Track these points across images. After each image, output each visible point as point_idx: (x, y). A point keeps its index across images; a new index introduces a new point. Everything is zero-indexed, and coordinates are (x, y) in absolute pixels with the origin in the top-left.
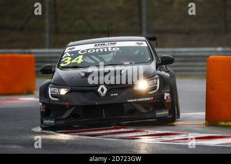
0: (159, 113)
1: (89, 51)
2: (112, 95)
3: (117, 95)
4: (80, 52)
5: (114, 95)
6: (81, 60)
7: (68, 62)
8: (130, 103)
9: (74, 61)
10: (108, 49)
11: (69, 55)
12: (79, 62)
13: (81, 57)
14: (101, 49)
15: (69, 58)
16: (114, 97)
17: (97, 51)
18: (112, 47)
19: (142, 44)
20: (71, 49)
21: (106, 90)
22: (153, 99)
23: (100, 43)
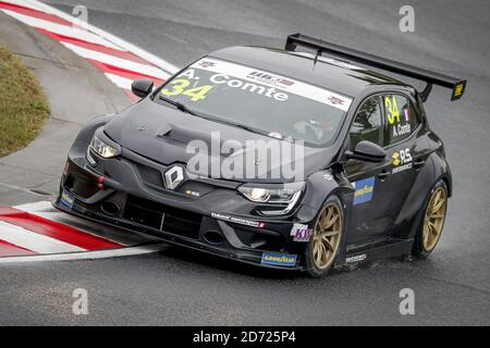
0: (271, 258)
1: (230, 83)
2: (188, 192)
3: (198, 194)
4: (212, 79)
5: (194, 193)
6: (200, 96)
7: (178, 90)
8: (216, 219)
9: (188, 93)
10: (266, 91)
11: (191, 76)
12: (195, 99)
13: (207, 88)
14: (255, 87)
15: (186, 83)
16: (191, 198)
17: (244, 88)
18: (278, 91)
19: (340, 102)
20: (205, 64)
21: (180, 177)
22: (264, 228)
23: (265, 73)
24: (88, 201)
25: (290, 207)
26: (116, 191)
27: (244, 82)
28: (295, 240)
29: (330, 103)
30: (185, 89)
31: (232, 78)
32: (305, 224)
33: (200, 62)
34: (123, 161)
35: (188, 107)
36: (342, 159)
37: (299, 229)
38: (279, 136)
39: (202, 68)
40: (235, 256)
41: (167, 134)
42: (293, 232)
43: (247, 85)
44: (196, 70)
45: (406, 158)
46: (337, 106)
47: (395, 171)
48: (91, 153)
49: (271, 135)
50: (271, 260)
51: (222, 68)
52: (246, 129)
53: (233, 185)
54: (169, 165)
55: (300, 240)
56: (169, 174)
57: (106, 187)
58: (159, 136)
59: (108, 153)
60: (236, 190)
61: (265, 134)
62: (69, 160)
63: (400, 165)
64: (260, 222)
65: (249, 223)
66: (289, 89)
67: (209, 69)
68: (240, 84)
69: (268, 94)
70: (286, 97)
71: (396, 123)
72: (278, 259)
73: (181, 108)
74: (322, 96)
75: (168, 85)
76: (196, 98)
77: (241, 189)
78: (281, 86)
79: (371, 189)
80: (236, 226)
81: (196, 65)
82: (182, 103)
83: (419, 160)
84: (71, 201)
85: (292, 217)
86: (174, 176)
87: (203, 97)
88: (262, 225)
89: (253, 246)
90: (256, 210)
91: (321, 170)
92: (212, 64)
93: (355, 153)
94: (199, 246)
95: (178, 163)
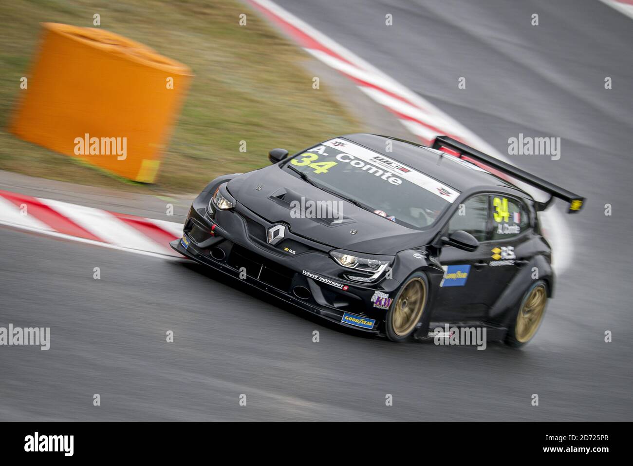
0: (350, 319)
1: (353, 163)
2: (286, 249)
3: (294, 252)
4: (339, 157)
5: (291, 251)
6: (324, 170)
7: (306, 162)
8: (306, 277)
9: (314, 165)
10: (383, 174)
11: (321, 152)
12: (317, 172)
13: (331, 164)
14: (374, 169)
15: (315, 157)
16: (288, 255)
17: (365, 169)
18: (394, 175)
19: (448, 193)
20: (337, 144)
22: (347, 290)
23: (387, 159)
24: (200, 245)
25: (376, 276)
26: (225, 239)
27: (366, 163)
28: (375, 306)
29: (438, 193)
30: (312, 162)
31: (356, 158)
32: (386, 293)
33: (333, 141)
34: (235, 214)
35: (309, 177)
36: (436, 244)
37: (380, 297)
38: (383, 214)
39: (332, 146)
40: (318, 312)
41: (280, 197)
42: (374, 299)
43: (368, 166)
44: (327, 147)
45: (509, 255)
46: (444, 197)
47: (493, 264)
48: (212, 204)
49: (377, 212)
50: (350, 320)
51: (351, 150)
52: (355, 203)
53: (327, 249)
55: (380, 307)
56: (272, 231)
57: (217, 235)
58: (272, 197)
59: (224, 206)
60: (328, 253)
61: (371, 211)
62: (192, 208)
63: (500, 260)
64: (345, 285)
65: (334, 284)
66: (404, 175)
67: (339, 148)
68: (362, 164)
69: (384, 177)
70: (400, 182)
71: (503, 223)
72: (357, 321)
73: (304, 177)
74: (432, 186)
75: (298, 157)
76: (319, 171)
77: (333, 253)
78: (398, 172)
79: (464, 275)
80: (323, 286)
81: (329, 144)
82: (305, 173)
83: (522, 259)
84: (187, 243)
85: (377, 285)
86: (277, 233)
87: (326, 171)
88: (346, 288)
89: (336, 305)
90: (343, 274)
91: (412, 249)
92: (342, 145)
93: (451, 239)
94: (287, 298)
95: (282, 222)
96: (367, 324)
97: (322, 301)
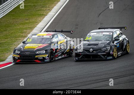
7: (87, 39)
8: (99, 55)
13: (91, 37)
15: (88, 37)
16: (94, 53)
21: (92, 50)
23: (98, 33)
24: (80, 57)
27: (96, 35)
29: (109, 34)
31: (94, 35)
32: (112, 51)
35: (89, 41)
40: (103, 59)
41: (88, 45)
42: (111, 53)
50: (108, 58)
51: (92, 34)
54: (90, 49)
56: (90, 50)
57: (82, 55)
61: (102, 41)
62: (75, 53)
66: (103, 34)
67: (90, 35)
69: (100, 36)
76: (90, 39)
77: (101, 49)
78: (101, 34)
80: (102, 55)
81: (88, 35)
85: (110, 51)
86: (91, 50)
89: (105, 57)
90: (104, 52)
95: (91, 48)
96: (111, 57)
97: (103, 57)
